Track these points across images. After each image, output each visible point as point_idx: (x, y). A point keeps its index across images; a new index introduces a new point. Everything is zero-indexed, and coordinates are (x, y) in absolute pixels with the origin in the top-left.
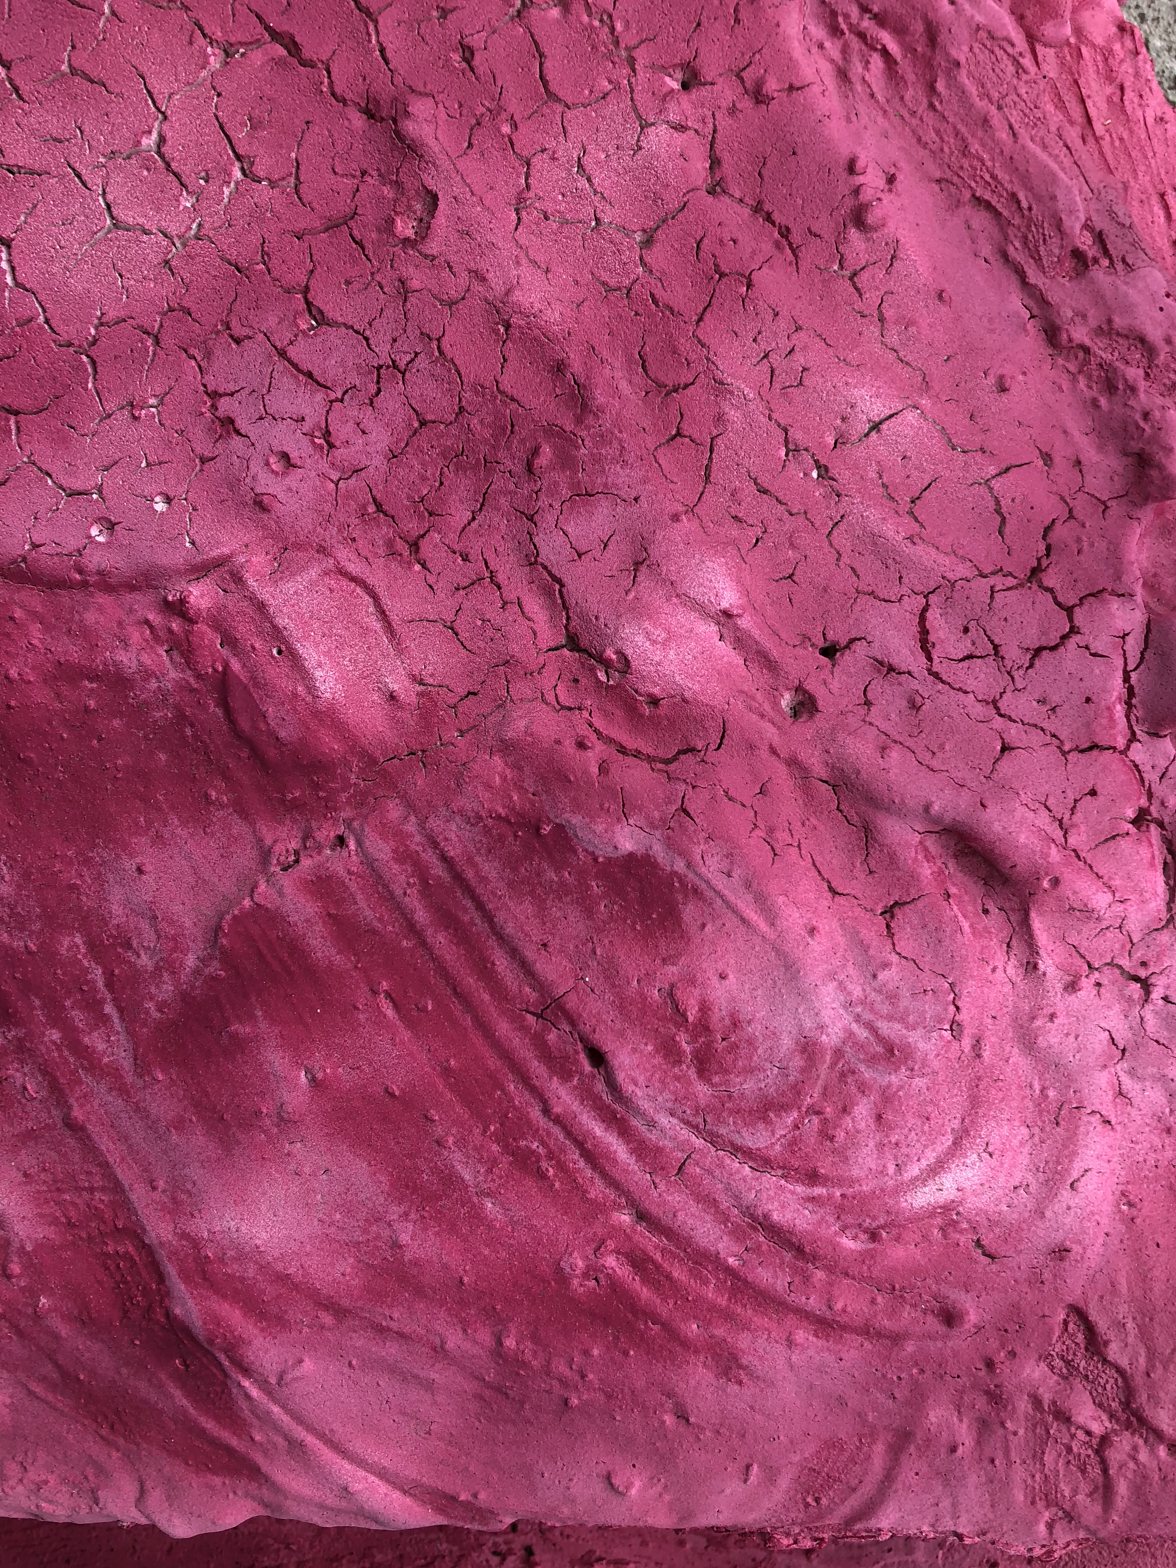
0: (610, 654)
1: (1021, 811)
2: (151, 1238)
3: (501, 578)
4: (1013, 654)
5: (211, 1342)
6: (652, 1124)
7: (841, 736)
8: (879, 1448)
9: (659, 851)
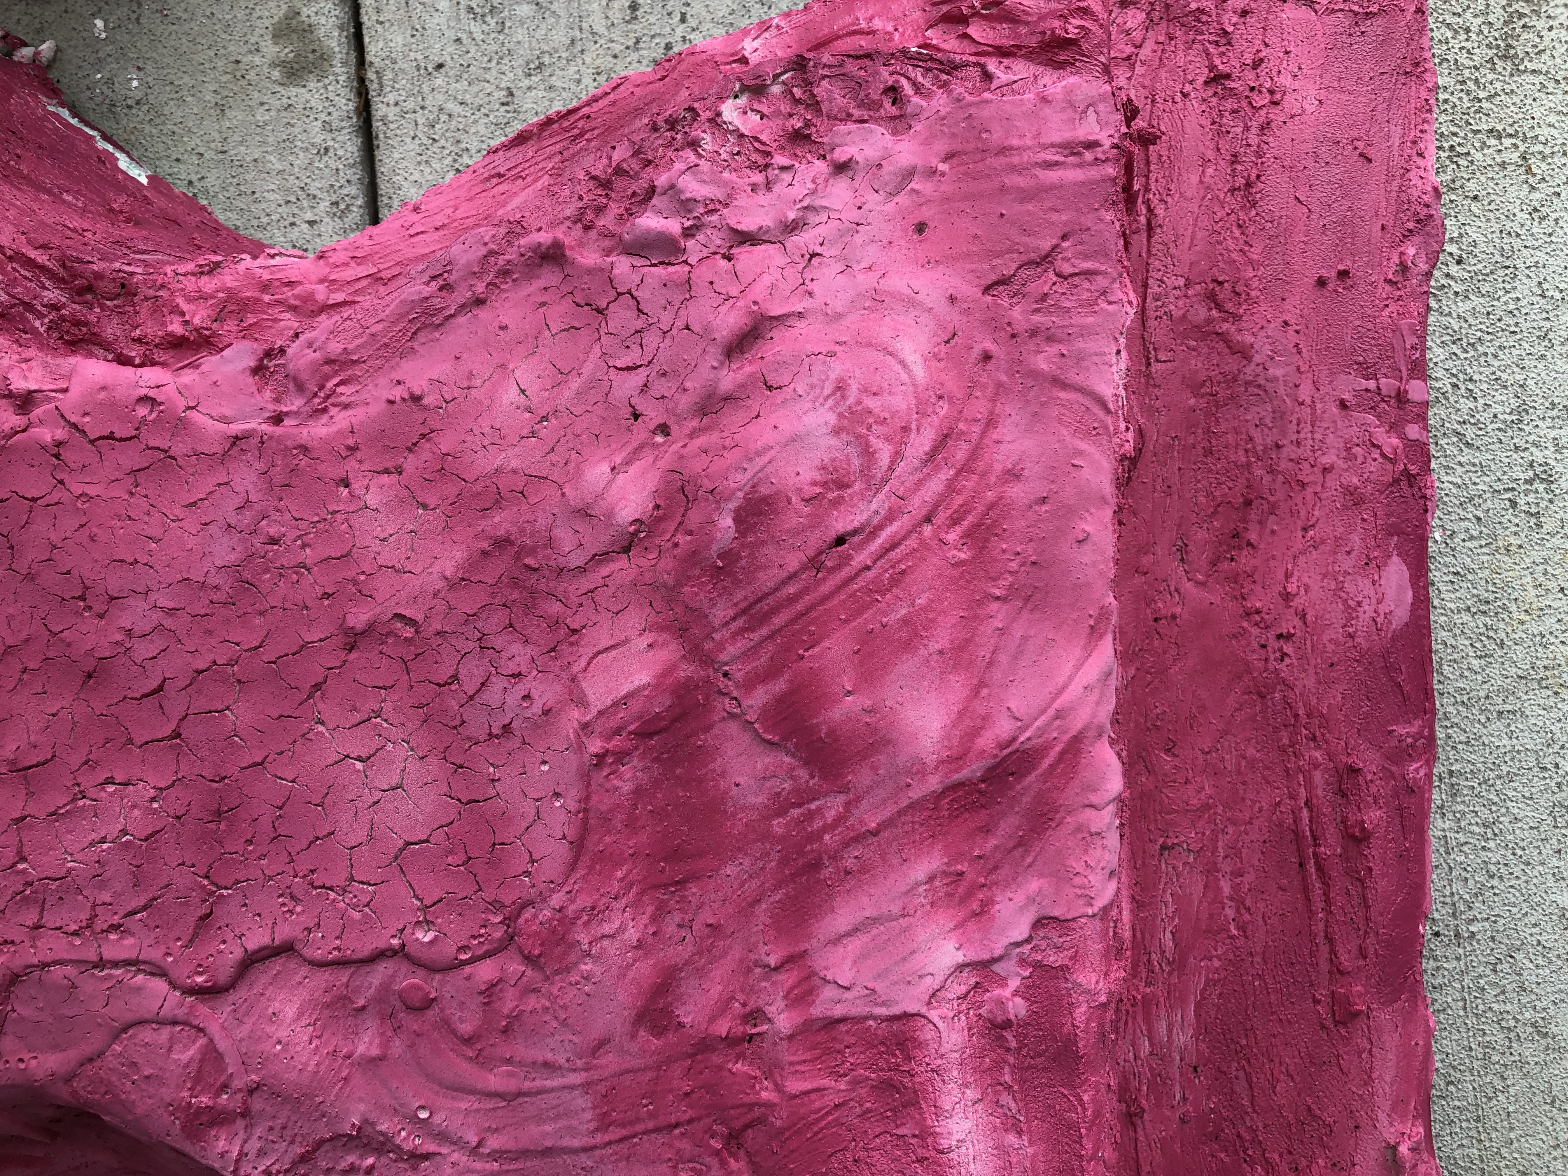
0: (632, 529)
1: (718, 321)
2: (939, 788)
3: (592, 587)
4: (640, 324)
5: (996, 756)
6: (876, 513)
7: (678, 411)
8: (1062, 395)
9: (732, 505)
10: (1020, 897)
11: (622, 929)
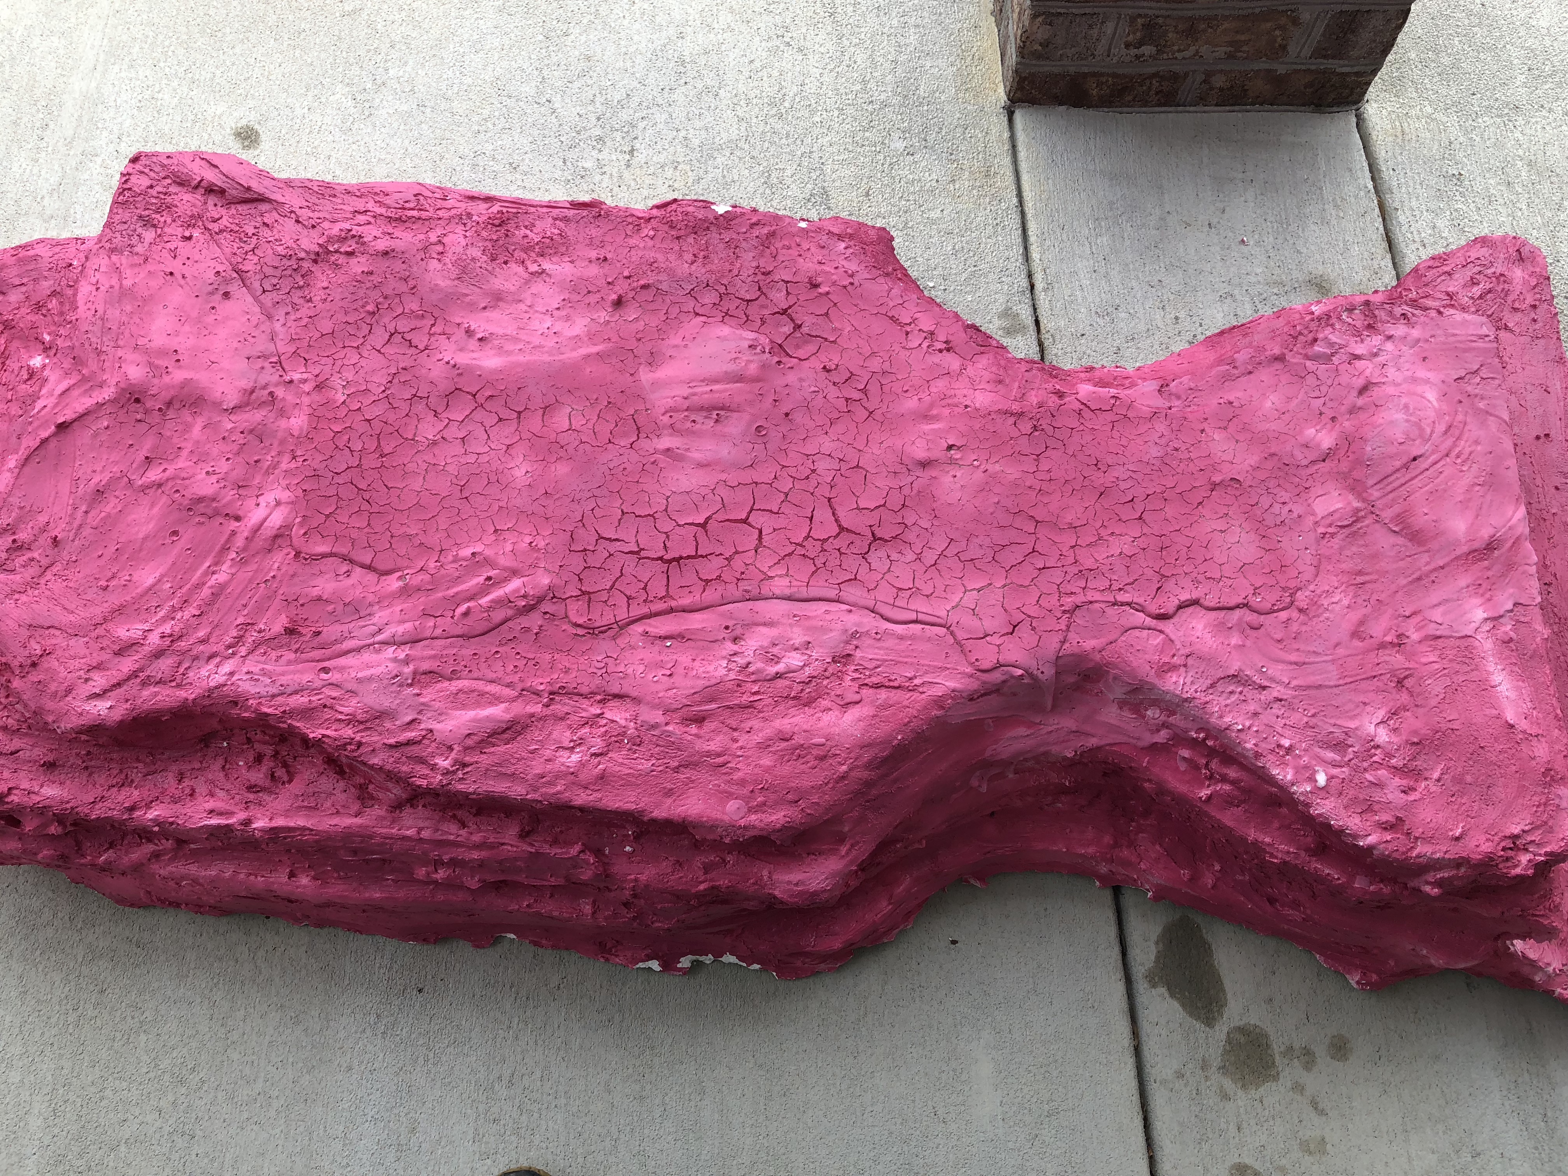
0: (1326, 452)
1: (1352, 382)
2: (1466, 551)
3: (1311, 473)
5: (1487, 540)
6: (1427, 450)
7: (1340, 412)
8: (1491, 418)
9: (1370, 443)
10: (1506, 595)
11: (1340, 600)
